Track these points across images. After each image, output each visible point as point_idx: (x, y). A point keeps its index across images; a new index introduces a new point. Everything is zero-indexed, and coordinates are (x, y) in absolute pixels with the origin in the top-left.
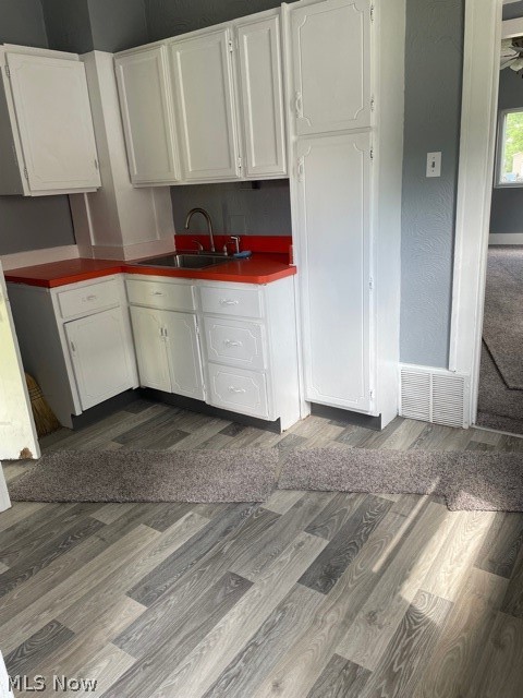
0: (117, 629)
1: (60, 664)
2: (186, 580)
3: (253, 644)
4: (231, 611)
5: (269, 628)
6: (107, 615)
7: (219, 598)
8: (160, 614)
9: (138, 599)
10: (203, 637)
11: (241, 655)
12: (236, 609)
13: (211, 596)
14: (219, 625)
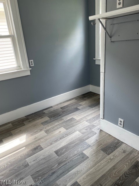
0: (90, 149)
1: (102, 144)
2: (71, 157)
3: (61, 139)
4: (62, 146)
5: (56, 141)
6: (93, 153)
7: (64, 150)
8: (80, 149)
9: (85, 155)
10: (71, 142)
11: (64, 138)
12: (61, 146)
13: (66, 151)
14: (66, 144)
